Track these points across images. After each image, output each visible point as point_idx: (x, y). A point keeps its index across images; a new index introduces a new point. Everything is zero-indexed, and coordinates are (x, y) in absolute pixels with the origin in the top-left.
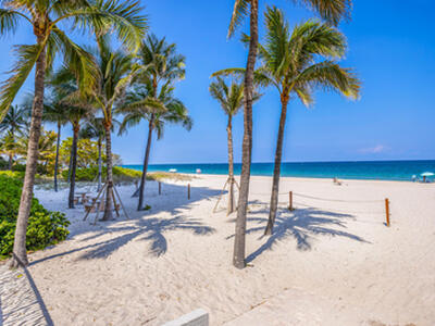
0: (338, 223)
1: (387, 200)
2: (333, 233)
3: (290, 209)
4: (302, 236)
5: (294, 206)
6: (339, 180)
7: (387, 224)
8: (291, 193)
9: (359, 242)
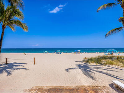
0: (21, 66)
1: (34, 58)
2: (19, 69)
3: (6, 64)
4: (9, 72)
5: (8, 62)
6: (25, 54)
7: (34, 64)
8: (7, 58)
9: (26, 70)
